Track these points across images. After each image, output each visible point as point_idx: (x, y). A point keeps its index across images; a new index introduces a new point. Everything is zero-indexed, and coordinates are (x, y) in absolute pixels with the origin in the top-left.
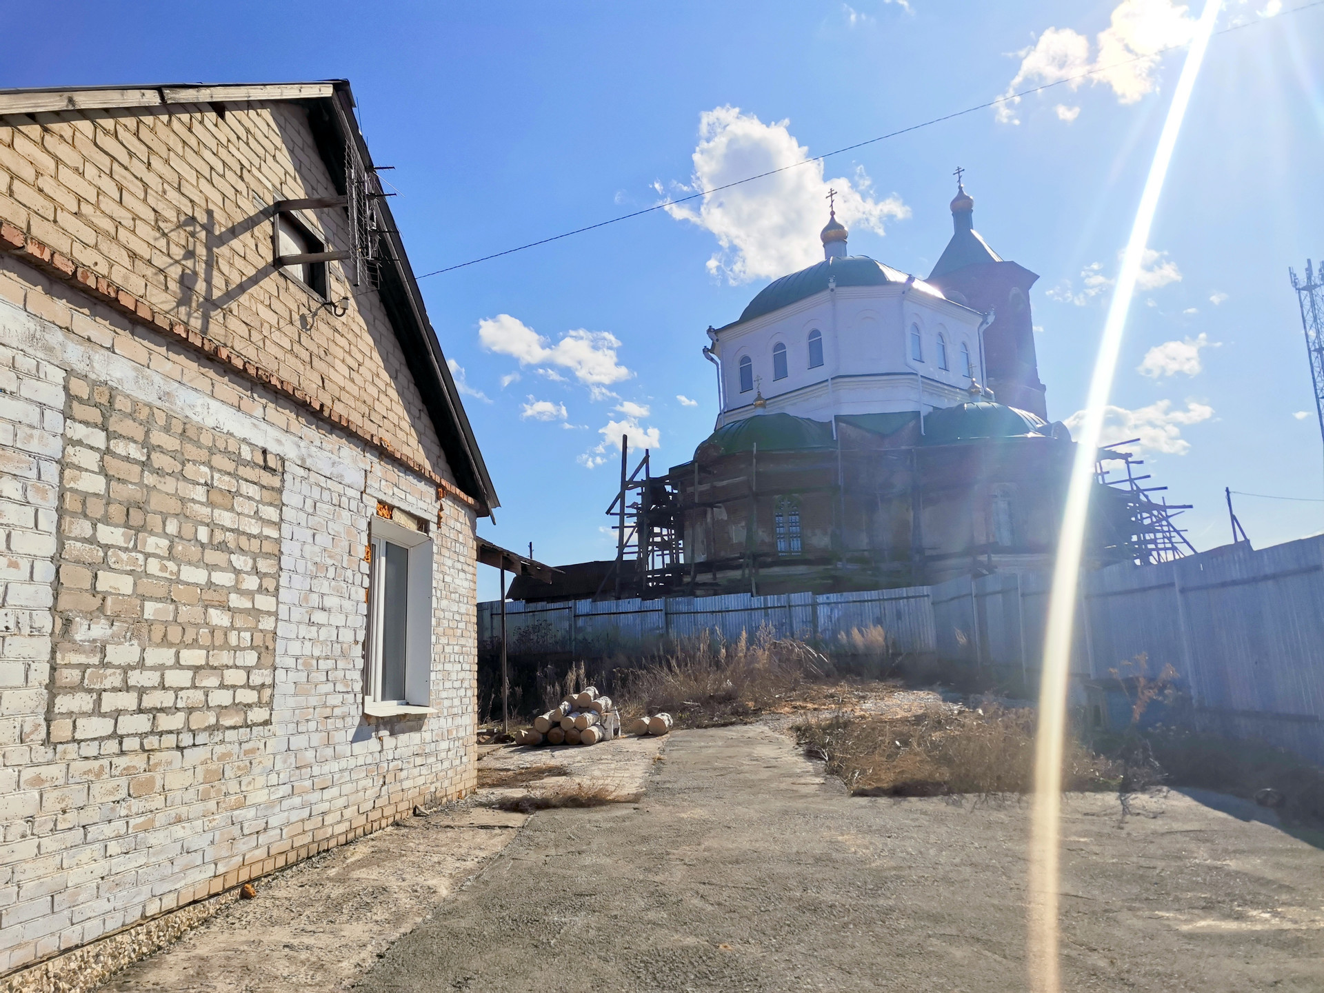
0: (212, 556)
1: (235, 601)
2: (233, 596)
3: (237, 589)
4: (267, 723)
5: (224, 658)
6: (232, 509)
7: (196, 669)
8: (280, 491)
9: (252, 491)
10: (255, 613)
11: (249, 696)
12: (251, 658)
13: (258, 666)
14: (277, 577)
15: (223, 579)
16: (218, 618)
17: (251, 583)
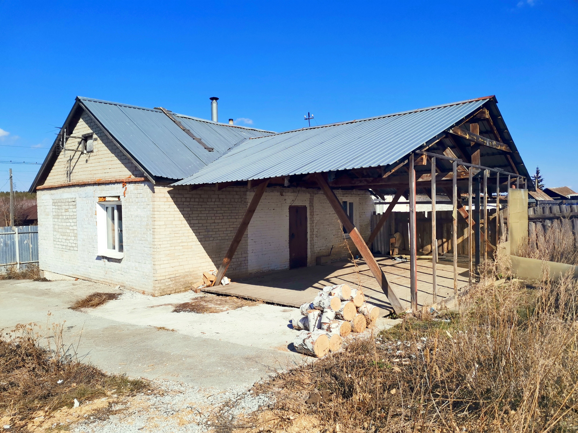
0: (67, 221)
1: (71, 228)
2: (70, 227)
3: (70, 226)
4: (77, 250)
5: (69, 238)
6: (68, 212)
7: (65, 239)
8: (76, 205)
9: (71, 207)
10: (74, 230)
11: (74, 245)
12: (73, 238)
13: (75, 240)
14: (76, 222)
15: (68, 224)
16: (68, 231)
17: (73, 224)
